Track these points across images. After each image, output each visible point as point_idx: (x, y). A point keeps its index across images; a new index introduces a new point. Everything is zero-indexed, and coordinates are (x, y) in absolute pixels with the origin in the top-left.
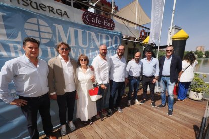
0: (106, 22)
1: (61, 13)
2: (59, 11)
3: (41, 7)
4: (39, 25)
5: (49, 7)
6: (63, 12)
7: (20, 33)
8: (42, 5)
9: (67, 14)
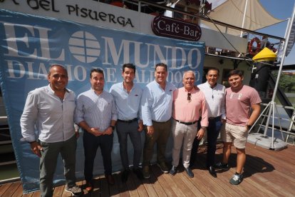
0: (187, 29)
1: (124, 21)
2: (121, 20)
3: (100, 16)
4: (85, 39)
5: (110, 15)
6: (126, 20)
7: (63, 50)
8: (102, 14)
9: (131, 23)
